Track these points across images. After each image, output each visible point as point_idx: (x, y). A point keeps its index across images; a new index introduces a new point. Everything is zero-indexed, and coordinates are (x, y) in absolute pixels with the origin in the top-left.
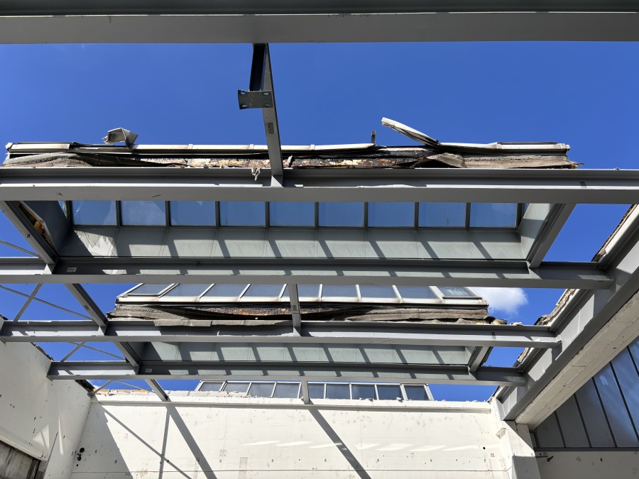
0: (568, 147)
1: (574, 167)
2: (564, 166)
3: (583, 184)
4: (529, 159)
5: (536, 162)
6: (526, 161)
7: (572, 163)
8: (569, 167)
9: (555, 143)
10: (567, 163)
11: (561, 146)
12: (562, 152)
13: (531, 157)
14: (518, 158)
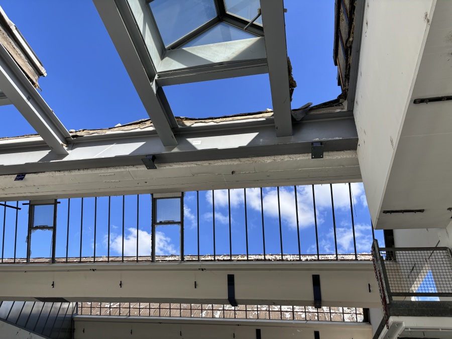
0: (45, 75)
1: (35, 87)
2: (31, 80)
3: (29, 99)
4: (19, 54)
5: (21, 61)
6: (17, 54)
7: (37, 83)
8: (33, 83)
9: (42, 66)
10: (35, 81)
11: (43, 70)
12: (40, 74)
13: (22, 55)
14: (15, 46)
